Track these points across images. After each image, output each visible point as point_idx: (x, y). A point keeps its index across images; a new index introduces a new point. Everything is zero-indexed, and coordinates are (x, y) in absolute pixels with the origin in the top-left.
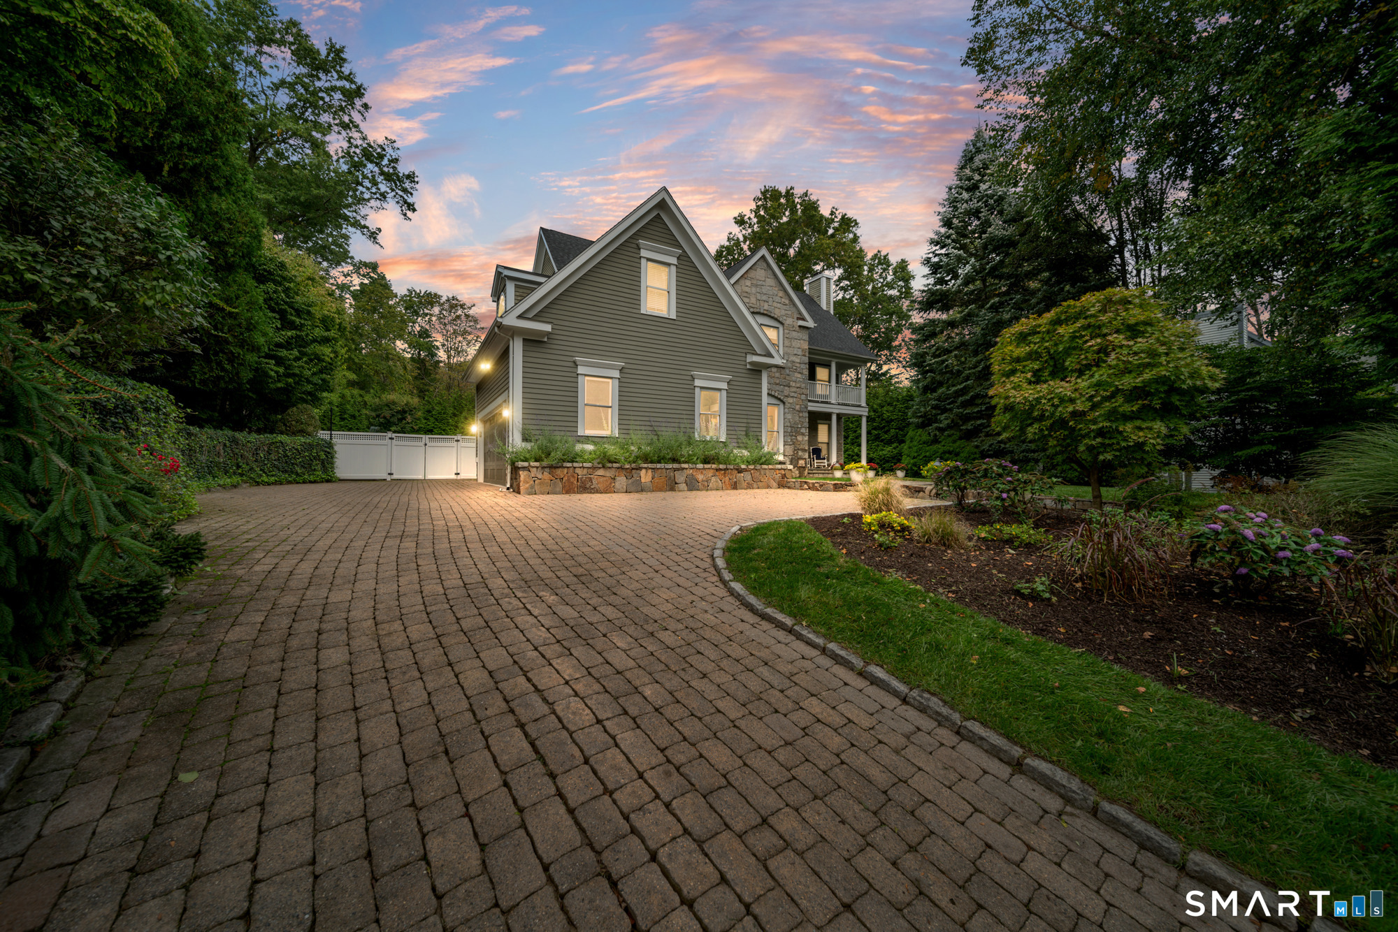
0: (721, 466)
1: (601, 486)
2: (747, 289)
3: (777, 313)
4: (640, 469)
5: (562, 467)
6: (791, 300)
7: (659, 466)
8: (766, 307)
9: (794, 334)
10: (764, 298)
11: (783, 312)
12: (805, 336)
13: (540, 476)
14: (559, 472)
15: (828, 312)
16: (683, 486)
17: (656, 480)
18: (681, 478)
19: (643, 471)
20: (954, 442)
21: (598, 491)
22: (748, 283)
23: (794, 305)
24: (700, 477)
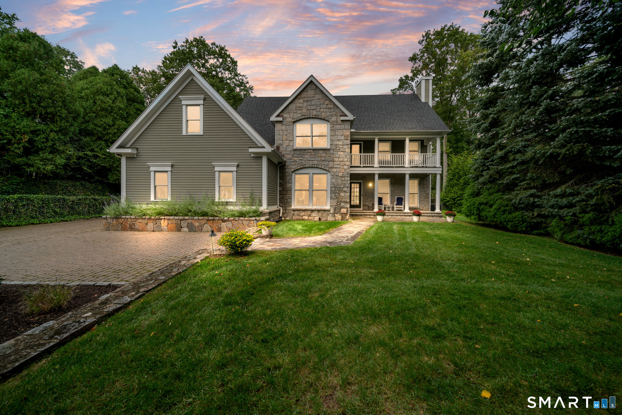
0: (210, 218)
1: (140, 228)
2: (300, 105)
3: (323, 115)
4: (161, 219)
5: (121, 218)
6: (335, 105)
7: (171, 218)
8: (315, 113)
9: (338, 127)
10: (313, 107)
11: (328, 114)
12: (348, 126)
13: (112, 222)
14: (120, 220)
15: (427, 103)
16: (186, 229)
17: (170, 226)
18: (184, 224)
19: (163, 220)
20: (491, 194)
21: (138, 230)
22: (301, 101)
23: (338, 107)
24: (197, 224)
